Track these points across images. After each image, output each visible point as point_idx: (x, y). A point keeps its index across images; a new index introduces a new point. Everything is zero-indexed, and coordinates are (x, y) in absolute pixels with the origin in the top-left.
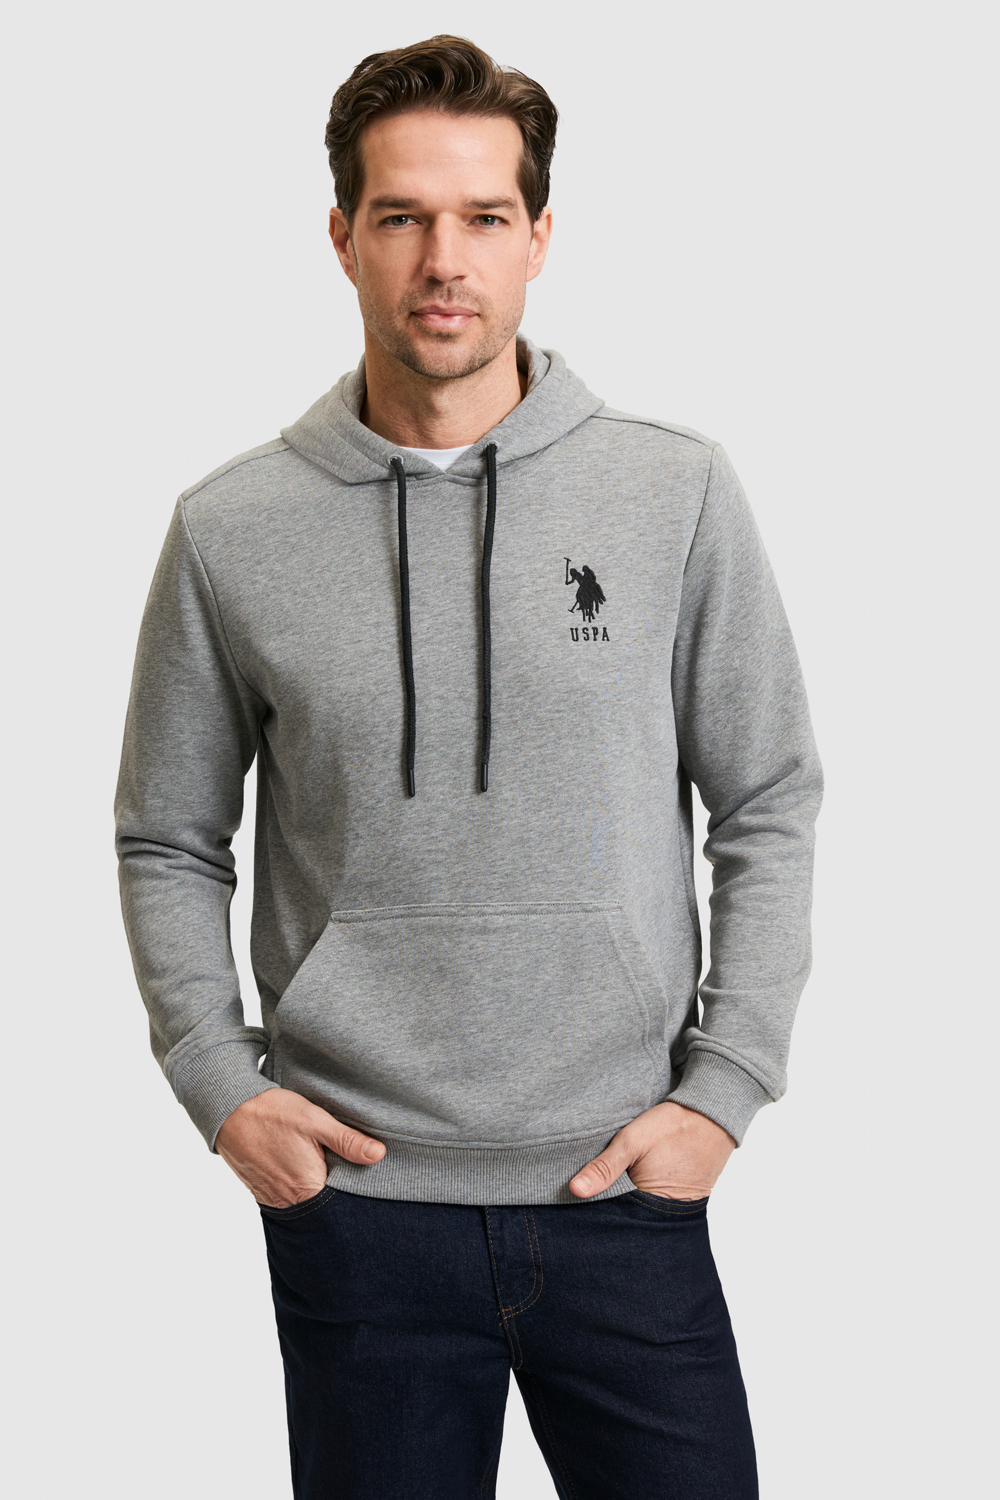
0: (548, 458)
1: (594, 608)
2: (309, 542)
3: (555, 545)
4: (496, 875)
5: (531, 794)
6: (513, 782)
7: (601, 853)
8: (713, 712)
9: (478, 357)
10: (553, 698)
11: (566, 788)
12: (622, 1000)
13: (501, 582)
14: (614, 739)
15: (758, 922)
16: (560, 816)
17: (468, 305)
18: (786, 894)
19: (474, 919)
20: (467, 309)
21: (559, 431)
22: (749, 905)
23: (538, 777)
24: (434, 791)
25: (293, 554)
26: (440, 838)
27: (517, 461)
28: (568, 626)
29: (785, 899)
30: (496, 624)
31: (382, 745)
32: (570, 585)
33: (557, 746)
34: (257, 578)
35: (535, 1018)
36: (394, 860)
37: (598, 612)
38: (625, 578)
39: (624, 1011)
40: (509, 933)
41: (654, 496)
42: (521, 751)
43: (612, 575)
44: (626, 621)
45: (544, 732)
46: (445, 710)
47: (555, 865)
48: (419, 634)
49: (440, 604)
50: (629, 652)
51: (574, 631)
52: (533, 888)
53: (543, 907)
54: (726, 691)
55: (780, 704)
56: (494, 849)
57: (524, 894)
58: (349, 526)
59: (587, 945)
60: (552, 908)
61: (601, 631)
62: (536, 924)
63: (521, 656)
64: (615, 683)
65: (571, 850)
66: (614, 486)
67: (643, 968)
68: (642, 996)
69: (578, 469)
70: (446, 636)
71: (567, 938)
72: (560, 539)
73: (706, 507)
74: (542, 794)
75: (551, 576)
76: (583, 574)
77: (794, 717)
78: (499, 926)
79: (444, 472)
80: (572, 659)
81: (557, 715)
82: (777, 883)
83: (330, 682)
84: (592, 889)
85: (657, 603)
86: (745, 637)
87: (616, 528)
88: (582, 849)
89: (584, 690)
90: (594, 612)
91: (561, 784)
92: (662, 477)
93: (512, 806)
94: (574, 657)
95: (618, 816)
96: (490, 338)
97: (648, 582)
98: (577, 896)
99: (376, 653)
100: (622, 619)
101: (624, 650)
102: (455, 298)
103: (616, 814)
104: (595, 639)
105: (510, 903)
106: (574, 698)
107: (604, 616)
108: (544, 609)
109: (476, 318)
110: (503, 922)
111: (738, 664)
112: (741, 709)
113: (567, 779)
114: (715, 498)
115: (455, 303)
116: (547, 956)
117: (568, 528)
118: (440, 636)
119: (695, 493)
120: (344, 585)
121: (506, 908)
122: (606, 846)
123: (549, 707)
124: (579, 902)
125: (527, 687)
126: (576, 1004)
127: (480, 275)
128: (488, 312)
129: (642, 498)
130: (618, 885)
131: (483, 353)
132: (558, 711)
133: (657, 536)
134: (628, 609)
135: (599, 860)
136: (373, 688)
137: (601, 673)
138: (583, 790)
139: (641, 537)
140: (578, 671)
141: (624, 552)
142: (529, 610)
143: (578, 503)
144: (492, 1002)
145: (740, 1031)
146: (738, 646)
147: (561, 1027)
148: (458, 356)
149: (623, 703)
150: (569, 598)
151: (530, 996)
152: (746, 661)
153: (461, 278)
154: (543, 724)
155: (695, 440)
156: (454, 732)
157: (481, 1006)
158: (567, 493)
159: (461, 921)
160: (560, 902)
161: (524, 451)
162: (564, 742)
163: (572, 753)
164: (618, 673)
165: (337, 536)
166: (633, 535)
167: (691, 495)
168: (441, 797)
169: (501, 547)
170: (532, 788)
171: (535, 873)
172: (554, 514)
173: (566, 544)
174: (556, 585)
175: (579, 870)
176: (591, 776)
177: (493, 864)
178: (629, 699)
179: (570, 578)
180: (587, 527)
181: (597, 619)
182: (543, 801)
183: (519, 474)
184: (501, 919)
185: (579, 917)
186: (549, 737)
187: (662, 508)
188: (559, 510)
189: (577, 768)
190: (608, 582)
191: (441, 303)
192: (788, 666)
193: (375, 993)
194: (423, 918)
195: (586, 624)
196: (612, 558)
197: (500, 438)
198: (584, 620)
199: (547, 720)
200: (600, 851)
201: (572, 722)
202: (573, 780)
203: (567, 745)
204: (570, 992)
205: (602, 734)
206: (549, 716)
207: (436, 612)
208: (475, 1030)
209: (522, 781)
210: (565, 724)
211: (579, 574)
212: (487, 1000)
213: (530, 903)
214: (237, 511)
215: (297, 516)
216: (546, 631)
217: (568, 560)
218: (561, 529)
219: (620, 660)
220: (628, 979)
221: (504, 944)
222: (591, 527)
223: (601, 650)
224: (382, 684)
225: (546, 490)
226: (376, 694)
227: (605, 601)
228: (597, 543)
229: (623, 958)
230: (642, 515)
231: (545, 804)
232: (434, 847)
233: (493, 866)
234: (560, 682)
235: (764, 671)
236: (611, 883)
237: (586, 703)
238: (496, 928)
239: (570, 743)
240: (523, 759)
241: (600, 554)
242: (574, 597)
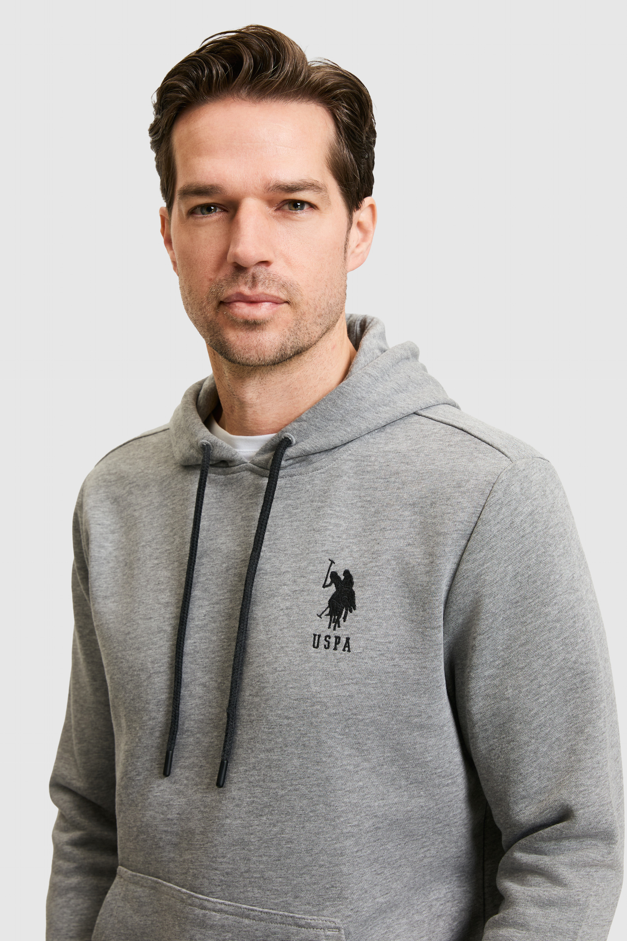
0: (343, 454)
1: (343, 616)
2: (145, 517)
3: (323, 545)
4: (217, 872)
5: (256, 797)
6: (242, 782)
7: (323, 869)
9: (289, 344)
10: (284, 703)
11: (288, 798)
13: (267, 577)
14: (346, 753)
16: (279, 824)
17: (273, 291)
19: (197, 911)
20: (273, 296)
21: (360, 429)
23: (264, 781)
24: (181, 774)
25: (134, 527)
27: (311, 456)
28: (311, 631)
30: (254, 619)
31: (151, 722)
32: (326, 588)
33: (282, 752)
34: (106, 544)
37: (344, 621)
38: (381, 588)
40: (223, 932)
42: (253, 751)
43: (370, 583)
44: (374, 633)
45: (273, 736)
47: (271, 873)
48: (196, 619)
50: (373, 666)
51: (316, 637)
52: (249, 891)
53: (257, 913)
55: (570, 744)
56: (216, 846)
57: (242, 896)
58: (174, 506)
60: (264, 915)
61: (343, 640)
62: (248, 929)
63: (265, 655)
64: (351, 696)
65: (288, 861)
66: (399, 488)
70: (218, 625)
72: (331, 539)
73: (480, 523)
74: (266, 799)
75: (311, 577)
76: (342, 578)
77: (580, 761)
78: (215, 923)
79: (246, 461)
80: (307, 666)
81: (286, 722)
83: (124, 653)
84: (309, 904)
86: (521, 666)
87: (387, 534)
88: (300, 861)
89: (314, 700)
90: (341, 620)
91: (283, 792)
93: (237, 805)
94: (310, 665)
95: (348, 833)
96: (302, 325)
98: (291, 909)
99: (159, 632)
100: (370, 631)
101: (366, 663)
102: (260, 284)
103: (345, 831)
104: (335, 649)
106: (303, 706)
107: (351, 624)
108: (296, 610)
109: (285, 305)
110: (220, 919)
111: (511, 694)
112: (513, 741)
113: (290, 788)
114: (492, 514)
115: (260, 289)
117: (341, 528)
118: (213, 625)
119: (471, 506)
120: (156, 562)
121: (223, 906)
122: (330, 863)
123: (279, 712)
124: (291, 915)
125: (264, 688)
127: (288, 262)
128: (297, 299)
130: (342, 905)
131: (296, 340)
132: (288, 718)
134: (380, 621)
135: (320, 876)
136: (149, 666)
137: (335, 684)
138: (305, 802)
139: (409, 547)
140: (312, 679)
141: (388, 560)
142: (282, 610)
143: (359, 504)
146: (513, 675)
148: (268, 344)
149: (360, 717)
150: (322, 602)
152: (520, 692)
153: (266, 263)
154: (273, 728)
155: (499, 451)
156: (210, 722)
158: (351, 492)
160: (273, 912)
161: (316, 446)
162: (290, 750)
163: (296, 762)
164: (357, 687)
165: (166, 514)
167: (466, 507)
169: (277, 542)
170: (258, 790)
171: (252, 877)
172: (331, 512)
173: (335, 544)
174: (313, 587)
175: (295, 882)
176: (315, 789)
177: (214, 859)
178: (371, 715)
179: (329, 580)
180: (360, 529)
181: (342, 628)
182: (265, 807)
183: (311, 470)
184: (218, 916)
185: (292, 931)
186: (276, 743)
188: (338, 509)
189: (300, 778)
190: (363, 590)
191: (246, 290)
192: (588, 704)
195: (329, 632)
196: (374, 564)
197: (296, 432)
198: (329, 627)
199: (277, 725)
200: (321, 866)
201: (300, 730)
202: (296, 790)
203: (292, 753)
205: (330, 747)
206: (279, 720)
209: (250, 782)
210: (293, 732)
211: (338, 578)
213: (244, 906)
216: (291, 633)
217: (332, 562)
218: (335, 529)
219: (360, 673)
223: (339, 660)
224: (157, 663)
225: (331, 488)
226: (151, 672)
227: (355, 609)
228: (364, 548)
233: (213, 862)
234: (291, 688)
235: (543, 705)
236: (334, 901)
237: (315, 713)
238: (213, 925)
239: (296, 752)
240: (253, 760)
241: (364, 559)
242: (327, 601)
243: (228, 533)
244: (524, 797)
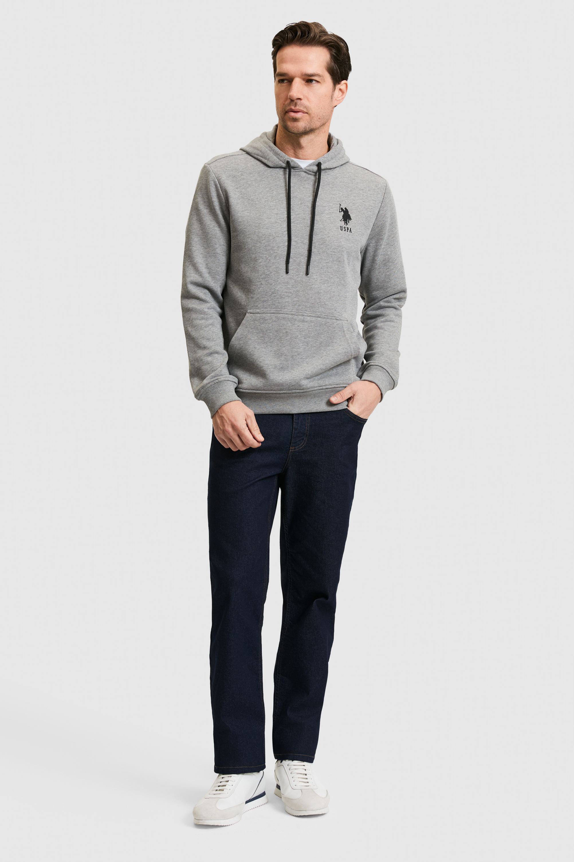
1: (348, 221)
2: (255, 184)
3: (337, 199)
4: (309, 303)
5: (323, 278)
6: (317, 273)
10: (333, 247)
11: (333, 278)
12: (346, 349)
13: (319, 207)
16: (331, 286)
19: (300, 317)
20: (302, 110)
21: (339, 164)
23: (325, 272)
26: (290, 288)
27: (327, 170)
28: (339, 225)
30: (316, 220)
31: (275, 254)
32: (340, 213)
33: (332, 263)
34: (236, 193)
35: (316, 353)
36: (274, 293)
38: (358, 214)
39: (346, 353)
40: (311, 323)
41: (369, 190)
42: (321, 263)
43: (354, 212)
45: (329, 258)
46: (296, 246)
49: (298, 211)
51: (341, 227)
52: (320, 309)
53: (323, 316)
54: (385, 262)
56: (309, 294)
57: (317, 311)
59: (336, 331)
60: (325, 317)
61: (349, 229)
62: (320, 321)
63: (324, 232)
64: (352, 247)
65: (333, 298)
66: (356, 184)
67: (354, 340)
68: (353, 349)
69: (345, 177)
71: (330, 328)
72: (338, 197)
73: (385, 198)
74: (326, 278)
75: (335, 209)
76: (345, 210)
78: (308, 320)
79: (303, 168)
80: (340, 236)
81: (333, 253)
83: (259, 230)
84: (339, 313)
86: (392, 244)
87: (356, 198)
88: (336, 299)
89: (342, 247)
90: (348, 222)
91: (332, 276)
92: (371, 185)
93: (316, 281)
94: (341, 235)
96: (313, 121)
97: (364, 217)
98: (334, 314)
99: (276, 223)
100: (356, 227)
101: (356, 237)
102: (298, 106)
103: (347, 290)
104: (347, 231)
105: (312, 313)
106: (339, 249)
107: (350, 225)
108: (332, 218)
109: (307, 114)
113: (334, 275)
114: (387, 196)
115: (298, 108)
116: (322, 333)
117: (341, 194)
121: (311, 314)
122: (344, 300)
123: (331, 250)
124: (334, 316)
125: (325, 242)
127: (308, 99)
129: (365, 190)
130: (346, 314)
132: (334, 252)
133: (368, 203)
134: (358, 225)
135: (341, 304)
136: (274, 234)
137: (348, 242)
138: (338, 279)
139: (364, 202)
140: (342, 240)
141: (358, 206)
142: (327, 218)
143: (345, 187)
144: (303, 345)
146: (390, 247)
147: (325, 356)
148: (300, 126)
150: (340, 217)
151: (315, 345)
152: (392, 253)
153: (300, 99)
156: (299, 254)
157: (299, 346)
158: (341, 183)
159: (296, 317)
160: (329, 315)
161: (330, 166)
162: (335, 262)
163: (336, 266)
164: (353, 244)
165: (265, 183)
166: (361, 201)
167: (380, 193)
168: (292, 275)
170: (323, 276)
171: (321, 305)
173: (340, 199)
174: (336, 212)
175: (335, 306)
176: (341, 275)
177: (308, 299)
179: (341, 211)
180: (347, 195)
181: (348, 225)
183: (327, 174)
184: (309, 318)
185: (334, 321)
186: (330, 260)
187: (371, 195)
188: (338, 188)
189: (337, 272)
190: (352, 214)
191: (294, 108)
194: (282, 315)
195: (345, 226)
196: (354, 207)
197: (323, 161)
198: (345, 224)
199: (330, 254)
200: (341, 301)
201: (338, 256)
202: (336, 275)
204: (329, 346)
206: (331, 253)
207: (297, 213)
208: (296, 354)
209: (320, 273)
210: (336, 257)
211: (343, 210)
212: (301, 344)
213: (319, 314)
215: (251, 175)
216: (332, 225)
217: (340, 205)
218: (339, 194)
219: (355, 240)
220: (349, 343)
221: (309, 327)
222: (348, 196)
223: (349, 235)
224: (277, 233)
225: (335, 181)
226: (275, 236)
227: (351, 220)
228: (350, 201)
229: (347, 337)
230: (365, 195)
231: (326, 282)
232: (288, 291)
233: (308, 300)
234: (336, 242)
236: (344, 312)
237: (343, 251)
238: (307, 321)
239: (337, 263)
240: (321, 266)
241: (351, 205)
242: (342, 216)
243: (298, 192)
244: (390, 287)
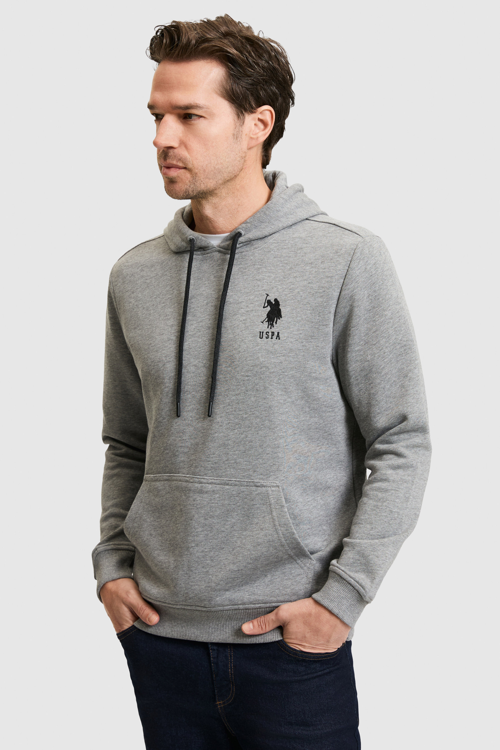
0: (270, 240)
1: (275, 321)
2: (154, 282)
3: (263, 287)
4: (209, 462)
5: (231, 420)
6: (222, 413)
7: (269, 455)
8: (358, 384)
10: (245, 369)
11: (249, 418)
12: (270, 537)
13: (231, 305)
14: (279, 393)
15: (375, 503)
16: (245, 433)
18: (394, 488)
19: (197, 485)
21: (279, 226)
22: (372, 493)
23: (235, 411)
24: (187, 415)
25: (147, 288)
26: (187, 440)
27: (252, 242)
28: (258, 330)
29: (393, 491)
30: (225, 328)
31: (166, 389)
32: (265, 309)
33: (245, 395)
35: (225, 542)
36: (166, 450)
37: (276, 324)
38: (295, 306)
39: (271, 543)
40: (214, 494)
41: (322, 263)
42: (228, 396)
43: (289, 304)
44: (292, 329)
45: (239, 387)
46: (196, 372)
47: (241, 460)
48: (190, 331)
49: (202, 316)
50: (292, 346)
51: (261, 333)
52: (228, 471)
53: (233, 482)
56: (210, 449)
57: (224, 474)
58: (172, 274)
59: (256, 505)
60: (237, 483)
61: (276, 334)
62: (228, 491)
63: (233, 345)
64: (281, 363)
65: (250, 452)
66: (303, 256)
67: (284, 520)
68: (282, 536)
69: (285, 247)
71: (246, 500)
72: (266, 284)
73: (349, 270)
74: (236, 421)
75: (257, 303)
76: (274, 303)
78: (209, 490)
79: (216, 246)
80: (257, 348)
81: (247, 378)
82: (389, 482)
84: (262, 474)
85: (314, 320)
87: (297, 279)
88: (256, 452)
89: (262, 365)
90: (274, 323)
91: (246, 416)
92: (329, 252)
93: (221, 426)
94: (259, 347)
95: (281, 436)
97: (309, 309)
98: (252, 478)
99: (169, 340)
100: (290, 328)
101: (289, 345)
103: (280, 435)
104: (272, 338)
105: (215, 478)
106: (256, 369)
107: (280, 325)
108: (249, 320)
110: (211, 488)
113: (250, 413)
114: (354, 265)
116: (234, 509)
117: (272, 278)
119: (344, 261)
120: (163, 305)
121: (213, 480)
122: (272, 452)
123: (243, 374)
124: (252, 481)
125: (233, 362)
126: (247, 537)
129: (315, 263)
130: (279, 474)
132: (247, 376)
133: (318, 284)
134: (295, 323)
135: (267, 459)
136: (164, 359)
137: (273, 357)
138: (258, 420)
139: (309, 284)
140: (260, 355)
141: (299, 292)
142: (241, 321)
143: (281, 265)
144: (203, 531)
145: (354, 563)
147: (238, 548)
149: (286, 374)
150: (263, 315)
151: (223, 529)
154: (240, 383)
155: (356, 233)
156: (200, 385)
157: (197, 532)
158: (276, 259)
159: (190, 485)
160: (242, 480)
161: (256, 236)
162: (249, 393)
163: (253, 399)
164: (284, 358)
165: (166, 279)
166: (305, 283)
167: (341, 263)
169: (235, 287)
170: (231, 417)
171: (230, 463)
172: (266, 270)
173: (269, 286)
174: (258, 308)
175: (254, 463)
176: (263, 413)
177: (208, 456)
178: (291, 372)
179: (266, 304)
180: (282, 277)
181: (275, 327)
182: (237, 425)
183: (252, 249)
184: (210, 486)
185: (253, 489)
186: (242, 390)
187: (324, 269)
188: (269, 268)
189: (255, 407)
190: (286, 308)
193: (159, 520)
194: (175, 482)
195: (268, 330)
196: (291, 295)
197: (243, 229)
198: (268, 328)
199: (241, 381)
201: (254, 382)
202: (253, 414)
203: (251, 395)
204: (246, 530)
205: (271, 390)
206: (243, 378)
207: (199, 320)
208: (193, 545)
209: (227, 413)
210: (251, 383)
211: (272, 303)
212: (200, 529)
213: (226, 479)
214: (130, 266)
215: (153, 269)
216: (247, 332)
218: (268, 278)
219: (285, 350)
220: (275, 525)
221: (211, 500)
222: (284, 278)
223: (274, 344)
225: (265, 258)
226: (165, 362)
227: (281, 318)
228: (285, 287)
229: (274, 514)
230: (313, 272)
231: (237, 426)
233: (208, 458)
234: (249, 360)
236: (275, 472)
237: (262, 373)
238: (207, 491)
239: (253, 394)
240: (228, 401)
241: (285, 293)
242: (266, 315)
243: (206, 285)
